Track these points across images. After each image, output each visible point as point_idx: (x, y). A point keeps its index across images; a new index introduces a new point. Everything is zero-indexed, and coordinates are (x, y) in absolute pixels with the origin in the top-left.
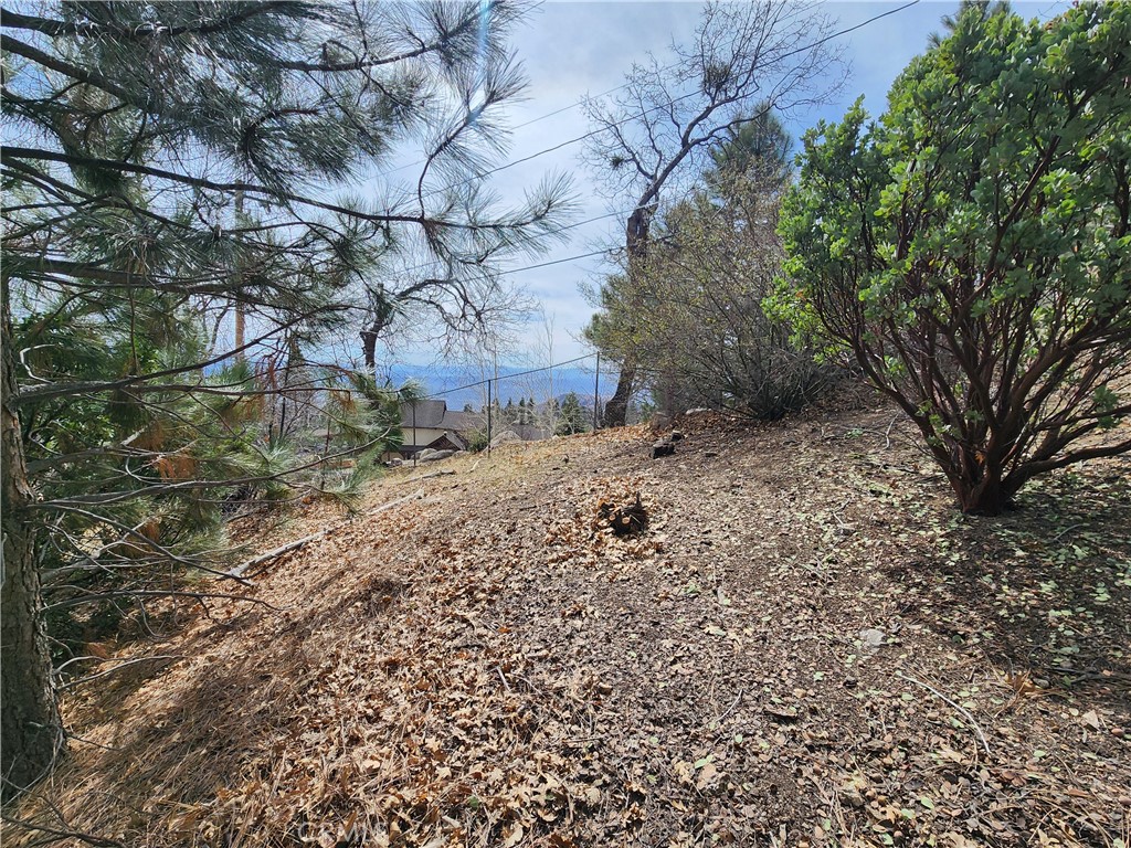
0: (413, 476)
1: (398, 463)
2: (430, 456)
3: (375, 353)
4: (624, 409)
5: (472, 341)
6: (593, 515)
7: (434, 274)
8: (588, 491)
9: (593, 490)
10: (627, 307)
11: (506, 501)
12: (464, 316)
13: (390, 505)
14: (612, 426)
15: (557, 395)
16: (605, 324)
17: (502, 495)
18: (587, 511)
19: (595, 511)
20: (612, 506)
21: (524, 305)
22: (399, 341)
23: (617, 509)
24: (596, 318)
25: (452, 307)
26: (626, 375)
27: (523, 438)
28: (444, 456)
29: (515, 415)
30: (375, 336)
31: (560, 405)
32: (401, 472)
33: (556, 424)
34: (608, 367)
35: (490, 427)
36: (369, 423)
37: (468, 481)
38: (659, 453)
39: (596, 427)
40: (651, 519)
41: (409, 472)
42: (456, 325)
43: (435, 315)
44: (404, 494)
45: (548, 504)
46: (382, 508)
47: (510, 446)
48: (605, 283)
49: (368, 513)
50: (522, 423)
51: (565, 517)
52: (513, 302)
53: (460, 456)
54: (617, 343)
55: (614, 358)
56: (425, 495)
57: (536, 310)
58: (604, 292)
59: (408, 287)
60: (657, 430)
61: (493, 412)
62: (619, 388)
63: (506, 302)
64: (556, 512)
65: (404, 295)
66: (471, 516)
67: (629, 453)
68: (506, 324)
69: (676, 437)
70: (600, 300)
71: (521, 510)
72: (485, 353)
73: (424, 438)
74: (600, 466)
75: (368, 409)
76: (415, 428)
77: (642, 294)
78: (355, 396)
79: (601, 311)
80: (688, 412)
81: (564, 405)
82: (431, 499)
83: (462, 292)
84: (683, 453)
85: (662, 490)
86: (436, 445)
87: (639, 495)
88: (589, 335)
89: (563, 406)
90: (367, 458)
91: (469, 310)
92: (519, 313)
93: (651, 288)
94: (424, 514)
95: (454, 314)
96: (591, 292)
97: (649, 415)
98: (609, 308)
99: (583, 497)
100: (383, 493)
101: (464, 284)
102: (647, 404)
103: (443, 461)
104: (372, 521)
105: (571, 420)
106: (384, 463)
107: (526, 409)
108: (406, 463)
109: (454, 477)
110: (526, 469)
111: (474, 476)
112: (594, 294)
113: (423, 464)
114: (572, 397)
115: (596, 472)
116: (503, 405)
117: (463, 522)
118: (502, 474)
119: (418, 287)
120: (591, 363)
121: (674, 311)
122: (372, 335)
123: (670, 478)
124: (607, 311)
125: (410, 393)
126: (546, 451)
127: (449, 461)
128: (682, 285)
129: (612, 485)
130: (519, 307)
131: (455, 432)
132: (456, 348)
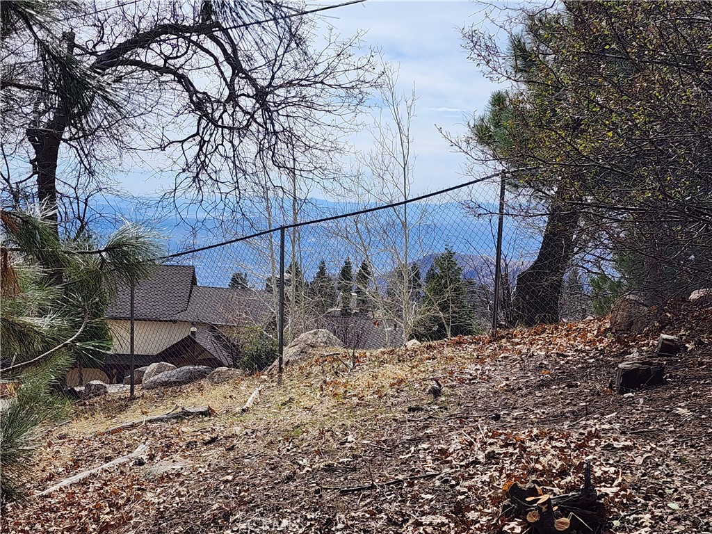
0: (128, 418)
1: (100, 391)
2: (162, 377)
3: (57, 172)
4: (557, 287)
5: (249, 148)
6: (491, 509)
7: (174, 14)
8: (481, 457)
9: (491, 457)
10: (565, 78)
11: (312, 473)
12: (233, 98)
13: (80, 476)
14: (529, 323)
15: (415, 255)
16: (520, 114)
17: (305, 462)
18: (480, 498)
19: (496, 501)
20: (533, 492)
21: (353, 76)
22: (104, 149)
23: (544, 498)
24: (498, 100)
25: (208, 81)
26: (561, 219)
27: (346, 344)
28: (192, 378)
29: (332, 297)
30: (57, 140)
31: (423, 276)
32: (104, 409)
33: (412, 316)
34: (523, 200)
35: (283, 321)
36: (42, 312)
37: (237, 429)
38: (632, 380)
39: (496, 324)
40: (616, 523)
41: (122, 409)
42: (217, 115)
43: (175, 97)
44: (110, 453)
45: (399, 482)
46: (65, 482)
47: (323, 360)
48: (519, 29)
49: (38, 493)
50: (345, 313)
51: (433, 512)
52: (331, 70)
53: (224, 379)
54: (543, 153)
55: (536, 184)
56: (152, 457)
57: (375, 85)
58: (518, 48)
59: (121, 40)
60: (625, 334)
61: (289, 290)
62: (545, 244)
63: (318, 70)
64: (415, 499)
65: (113, 57)
66: (242, 502)
67: (566, 377)
68: (318, 114)
69: (668, 349)
70: (508, 66)
71: (344, 493)
72: (274, 173)
73: (151, 340)
74: (506, 406)
75: (41, 283)
76: (132, 319)
77: (597, 52)
78: (17, 261)
79: (510, 86)
80: (694, 296)
81: (431, 276)
82: (162, 467)
83: (229, 51)
84: (684, 382)
85: (639, 460)
86: (174, 354)
87: (589, 470)
88: (483, 135)
89: (428, 279)
90: (37, 381)
91: (242, 86)
92: (342, 92)
93: (619, 38)
94: (149, 496)
95: (213, 93)
96: (491, 49)
97: (608, 301)
98: (528, 82)
99: (471, 470)
100: (67, 452)
101: (234, 33)
102: (604, 278)
103: (187, 388)
104: (43, 509)
105: (444, 308)
106: (72, 392)
107: (355, 285)
108: (113, 389)
109: (208, 423)
110: (353, 408)
111: (250, 419)
112: (496, 53)
113: (147, 394)
114: (447, 263)
115: (497, 418)
116: (310, 274)
117: (227, 516)
118: (304, 417)
119: (143, 40)
120: (488, 194)
121: (666, 85)
122: (50, 134)
123: (656, 436)
124: (523, 86)
125: (125, 254)
126: (393, 371)
127: (201, 389)
128: (685, 31)
129: (533, 446)
130: (343, 80)
131: (213, 328)
132: (216, 161)
